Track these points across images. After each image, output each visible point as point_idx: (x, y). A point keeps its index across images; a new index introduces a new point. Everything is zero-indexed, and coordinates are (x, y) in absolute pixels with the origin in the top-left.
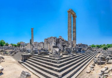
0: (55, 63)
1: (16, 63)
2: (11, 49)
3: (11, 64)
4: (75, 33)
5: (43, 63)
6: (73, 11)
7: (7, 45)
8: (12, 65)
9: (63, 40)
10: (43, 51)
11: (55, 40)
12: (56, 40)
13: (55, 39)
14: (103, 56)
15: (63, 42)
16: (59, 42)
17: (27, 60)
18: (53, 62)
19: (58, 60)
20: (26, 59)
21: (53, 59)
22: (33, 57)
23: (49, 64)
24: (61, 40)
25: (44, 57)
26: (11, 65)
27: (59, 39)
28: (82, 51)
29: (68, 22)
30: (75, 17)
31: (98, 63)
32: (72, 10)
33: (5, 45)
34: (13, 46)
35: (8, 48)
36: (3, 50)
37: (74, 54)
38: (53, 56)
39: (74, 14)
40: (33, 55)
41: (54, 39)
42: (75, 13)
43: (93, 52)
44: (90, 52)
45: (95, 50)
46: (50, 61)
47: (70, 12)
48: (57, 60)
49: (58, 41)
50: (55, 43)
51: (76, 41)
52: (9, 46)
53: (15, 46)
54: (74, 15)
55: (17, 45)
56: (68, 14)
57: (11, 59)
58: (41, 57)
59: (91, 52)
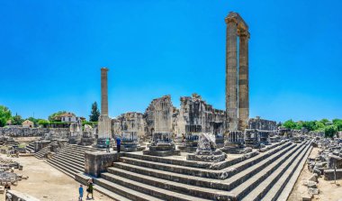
0: (214, 178)
1: (71, 183)
2: (32, 135)
3: (53, 185)
4: (244, 86)
5: (172, 179)
6: (241, 19)
7: (18, 122)
8: (61, 190)
9: (209, 108)
10: (163, 143)
11: (188, 107)
12: (191, 106)
13: (188, 103)
14: (338, 155)
15: (210, 115)
16: (198, 114)
17: (106, 171)
18: (205, 175)
19: (221, 167)
20: (102, 168)
21: (204, 167)
22: (128, 162)
23: (193, 183)
24: (204, 107)
25: (168, 161)
26: (57, 190)
27: (197, 105)
28: (269, 140)
29: (227, 53)
30: (245, 35)
31: (327, 174)
32: (238, 17)
33: (9, 122)
34: (36, 126)
35: (23, 131)
36: (5, 139)
37: (254, 151)
38: (200, 156)
39: (244, 28)
40: (124, 155)
41: (185, 103)
42: (247, 26)
43: (299, 145)
44: (290, 144)
45: (302, 139)
46: (196, 173)
47: (232, 21)
48: (216, 169)
49: (195, 110)
50: (187, 115)
51: (248, 111)
52: (25, 125)
53: (45, 125)
54: (242, 30)
55: (49, 122)
56: (228, 29)
57: (46, 169)
58: (157, 160)
59: (294, 144)
